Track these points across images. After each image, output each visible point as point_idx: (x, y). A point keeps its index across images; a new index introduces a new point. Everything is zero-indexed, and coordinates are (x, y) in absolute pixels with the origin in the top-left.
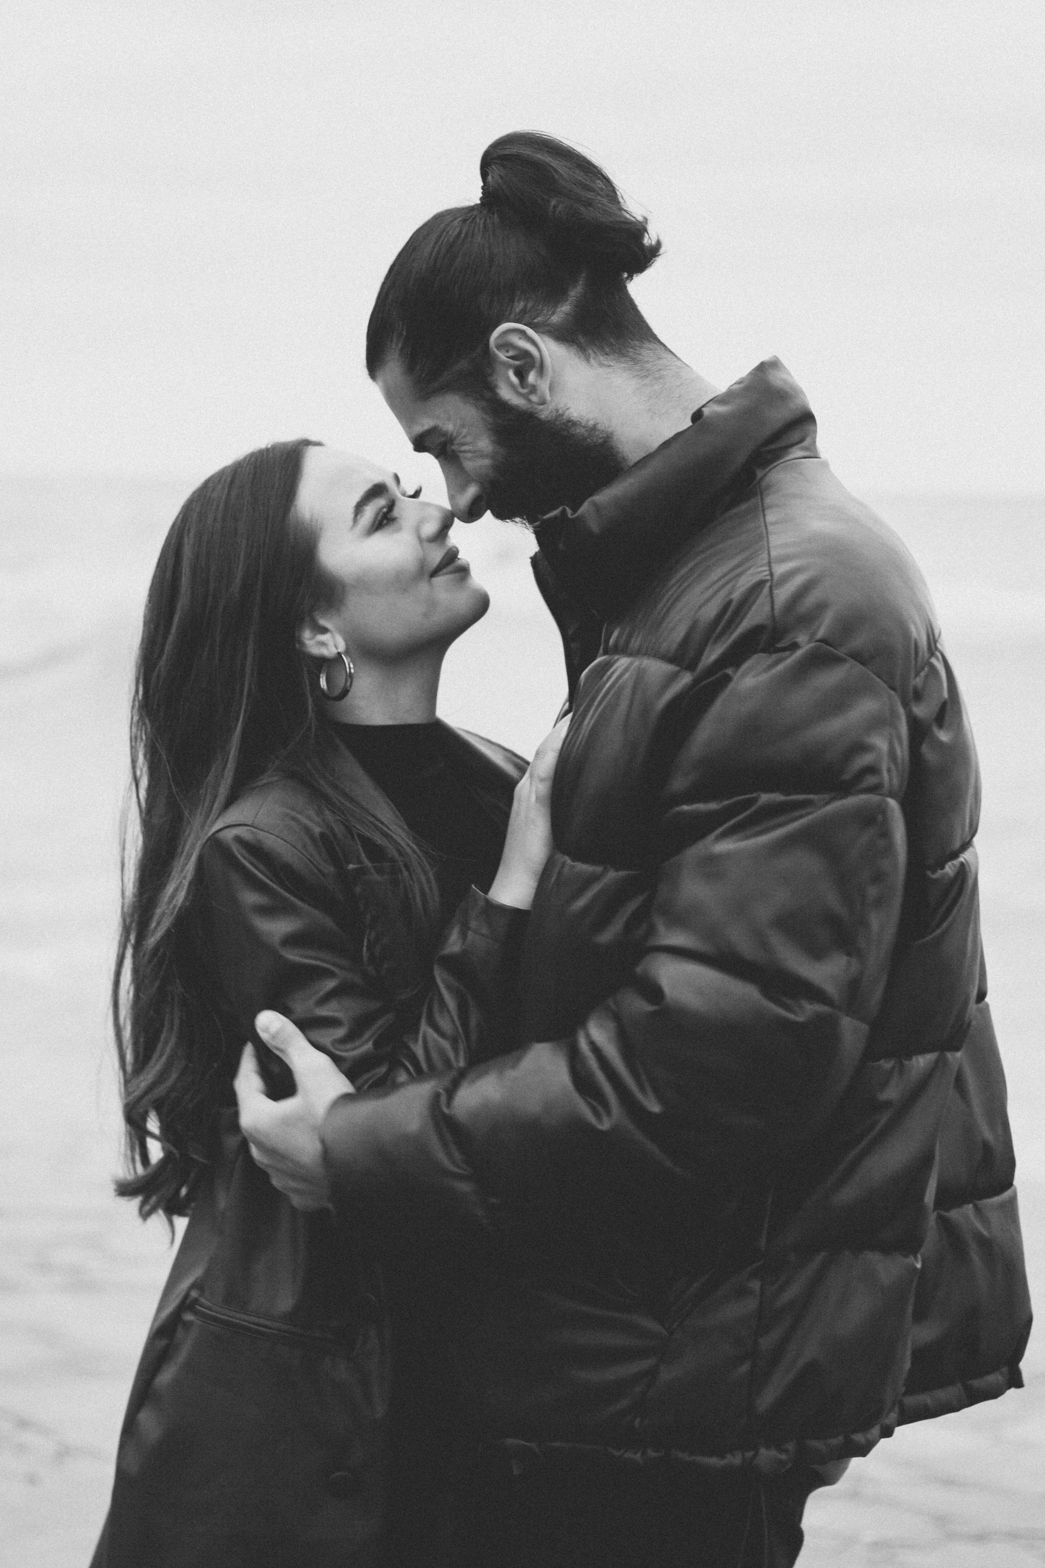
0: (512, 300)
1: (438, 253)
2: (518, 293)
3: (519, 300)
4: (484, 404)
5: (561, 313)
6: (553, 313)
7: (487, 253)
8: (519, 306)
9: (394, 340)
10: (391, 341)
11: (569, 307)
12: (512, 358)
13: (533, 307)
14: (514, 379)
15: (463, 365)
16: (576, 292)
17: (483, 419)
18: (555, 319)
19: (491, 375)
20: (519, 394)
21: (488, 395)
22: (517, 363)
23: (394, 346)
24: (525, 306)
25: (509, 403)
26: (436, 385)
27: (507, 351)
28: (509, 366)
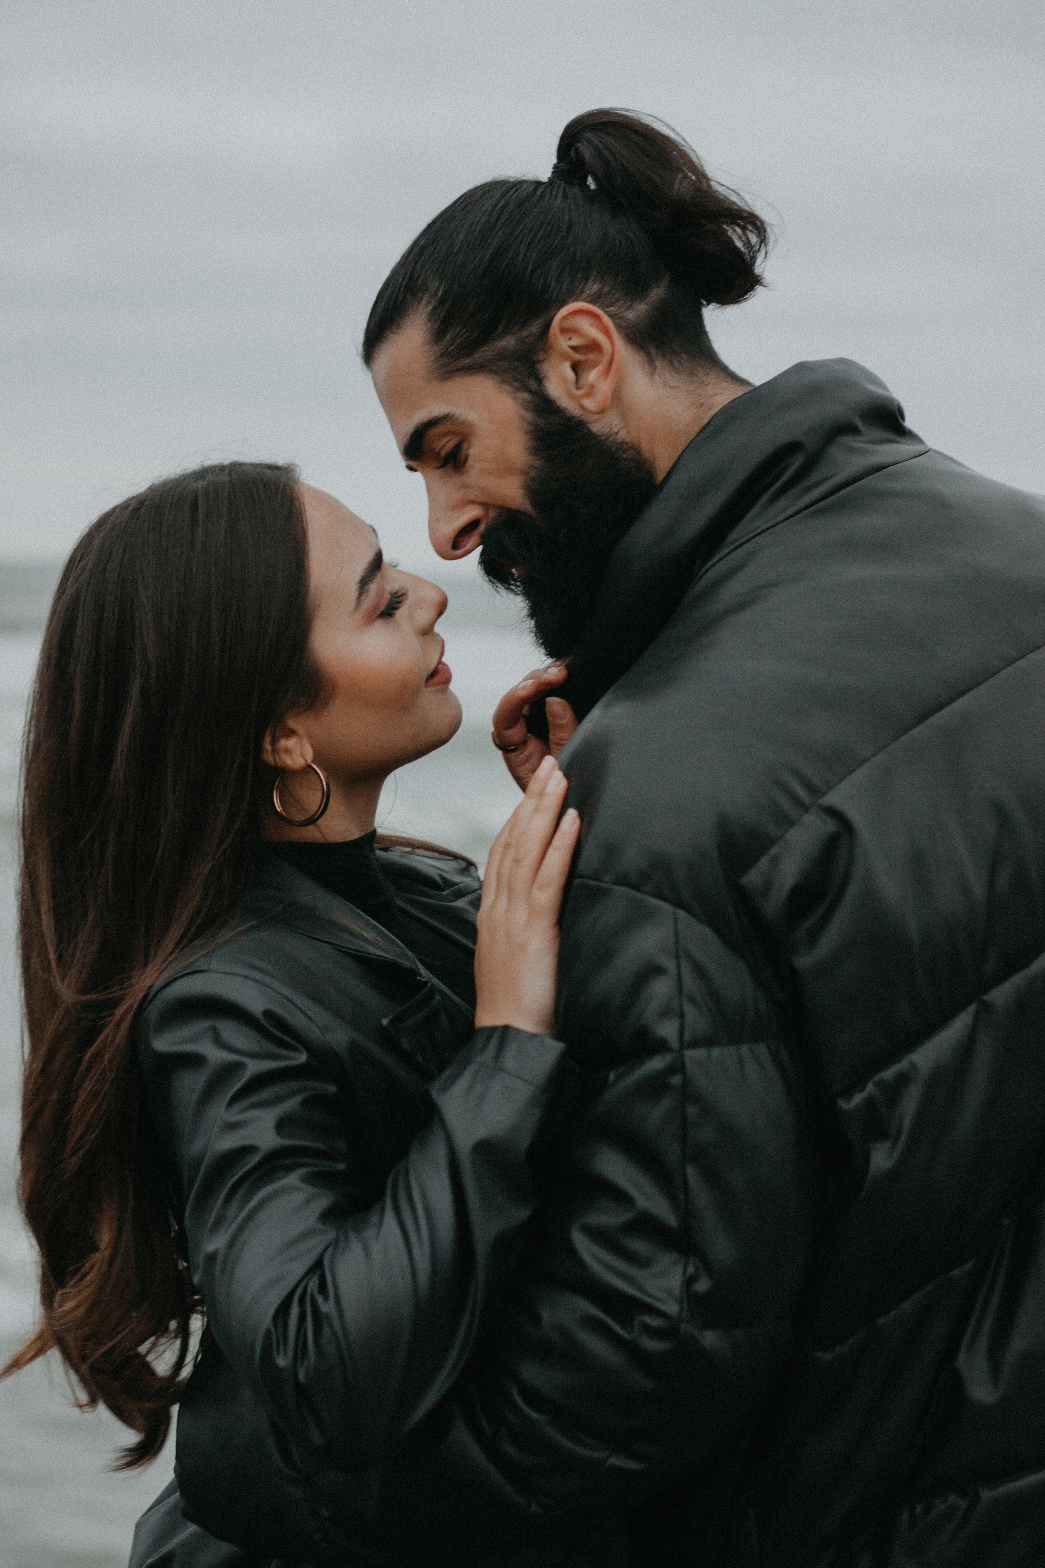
0: (586, 279)
1: (504, 207)
2: (594, 273)
3: (594, 280)
4: (527, 396)
5: (637, 312)
6: (629, 308)
7: (566, 218)
8: (593, 287)
9: (424, 302)
10: (419, 302)
11: (645, 307)
12: (574, 348)
13: (609, 293)
14: (570, 374)
15: (508, 342)
16: (657, 293)
17: (522, 418)
18: (631, 315)
19: (540, 362)
20: (570, 395)
21: (533, 385)
22: (578, 357)
23: (421, 308)
24: (600, 290)
25: (558, 402)
26: (467, 361)
27: (570, 339)
28: (565, 357)
